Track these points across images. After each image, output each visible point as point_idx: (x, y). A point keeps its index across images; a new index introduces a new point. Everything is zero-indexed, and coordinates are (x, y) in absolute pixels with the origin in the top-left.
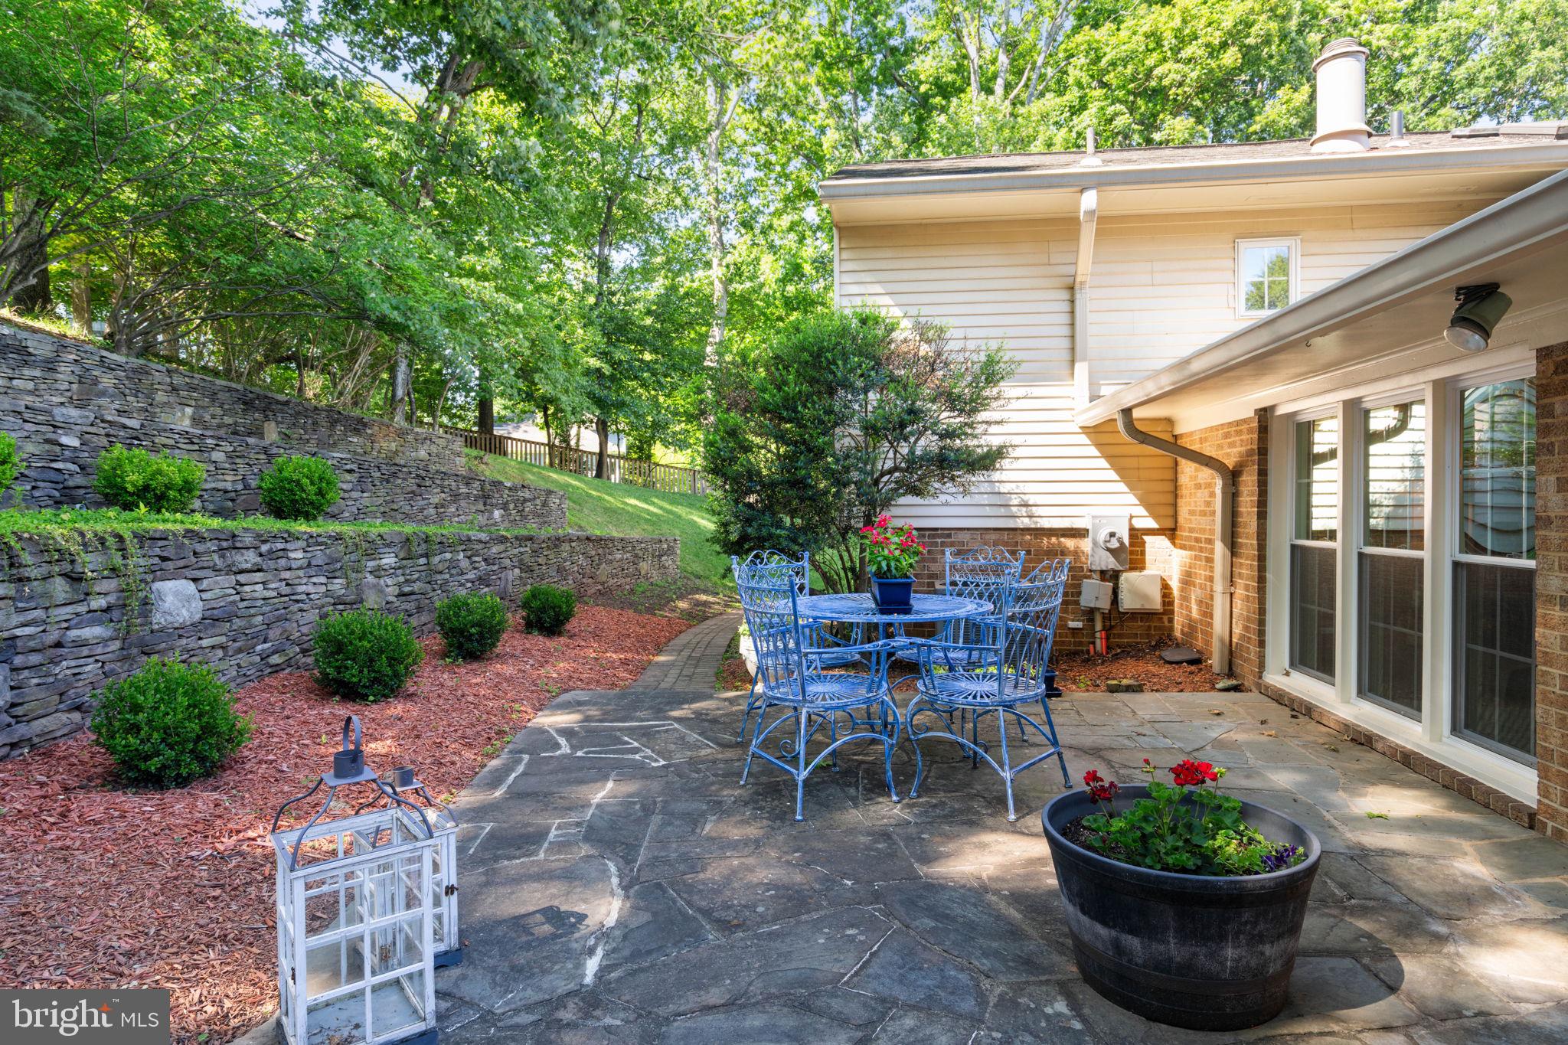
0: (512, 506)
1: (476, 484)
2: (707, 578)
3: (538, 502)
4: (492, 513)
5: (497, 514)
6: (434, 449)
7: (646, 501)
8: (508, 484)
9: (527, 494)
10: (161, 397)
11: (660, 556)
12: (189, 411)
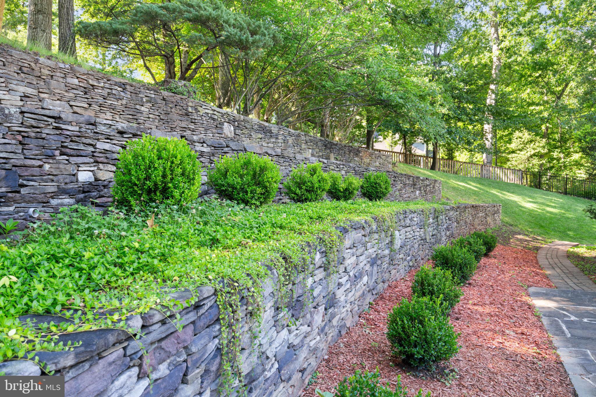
0: (422, 188)
1: (411, 179)
2: (516, 226)
3: (431, 186)
4: (416, 192)
5: (418, 192)
6: (381, 161)
7: (466, 183)
8: (421, 178)
9: (427, 183)
10: (303, 146)
11: (494, 214)
12: (310, 151)
